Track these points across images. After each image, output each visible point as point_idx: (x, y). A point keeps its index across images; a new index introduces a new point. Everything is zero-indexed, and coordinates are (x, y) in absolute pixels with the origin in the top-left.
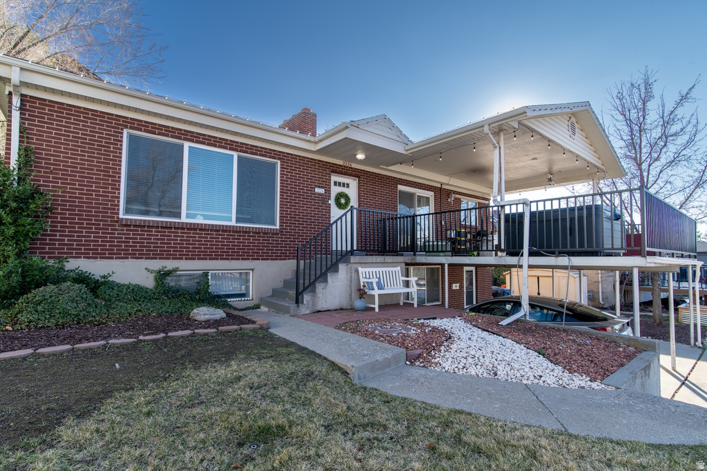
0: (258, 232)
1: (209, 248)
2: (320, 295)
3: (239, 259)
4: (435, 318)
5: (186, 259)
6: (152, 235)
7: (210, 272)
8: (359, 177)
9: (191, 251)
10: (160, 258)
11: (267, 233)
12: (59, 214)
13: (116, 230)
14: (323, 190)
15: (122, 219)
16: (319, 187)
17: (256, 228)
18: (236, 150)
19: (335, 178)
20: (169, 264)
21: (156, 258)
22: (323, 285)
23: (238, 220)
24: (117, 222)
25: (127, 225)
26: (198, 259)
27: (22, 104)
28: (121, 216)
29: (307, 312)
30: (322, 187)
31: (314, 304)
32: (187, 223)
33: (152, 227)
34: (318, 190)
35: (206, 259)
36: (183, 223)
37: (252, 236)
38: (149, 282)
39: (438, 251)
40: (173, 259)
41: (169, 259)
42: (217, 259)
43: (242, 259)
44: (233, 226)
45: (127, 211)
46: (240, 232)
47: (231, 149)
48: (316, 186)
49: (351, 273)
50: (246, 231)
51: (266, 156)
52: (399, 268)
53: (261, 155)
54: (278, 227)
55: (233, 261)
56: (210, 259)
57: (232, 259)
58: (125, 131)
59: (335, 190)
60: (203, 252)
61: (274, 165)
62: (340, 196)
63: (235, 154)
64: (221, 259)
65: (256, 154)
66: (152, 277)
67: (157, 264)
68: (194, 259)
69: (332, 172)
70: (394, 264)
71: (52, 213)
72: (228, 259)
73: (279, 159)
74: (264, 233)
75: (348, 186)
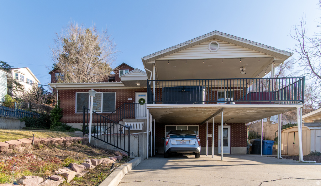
3: (103, 123)
6: (82, 117)
7: (96, 126)
11: (112, 115)
12: (65, 113)
13: (75, 116)
14: (131, 99)
16: (130, 98)
17: (107, 114)
19: (137, 94)
21: (83, 123)
23: (103, 112)
25: (77, 115)
27: (58, 92)
28: (76, 113)
30: (131, 98)
33: (82, 115)
34: (129, 99)
36: (89, 113)
37: (107, 116)
44: (102, 114)
45: (78, 112)
47: (100, 92)
48: (128, 98)
50: (105, 114)
51: (111, 91)
54: (115, 113)
56: (95, 122)
58: (76, 93)
59: (138, 98)
62: (141, 100)
63: (102, 93)
65: (108, 91)
66: (82, 127)
69: (135, 92)
72: (100, 123)
73: (115, 91)
75: (143, 95)
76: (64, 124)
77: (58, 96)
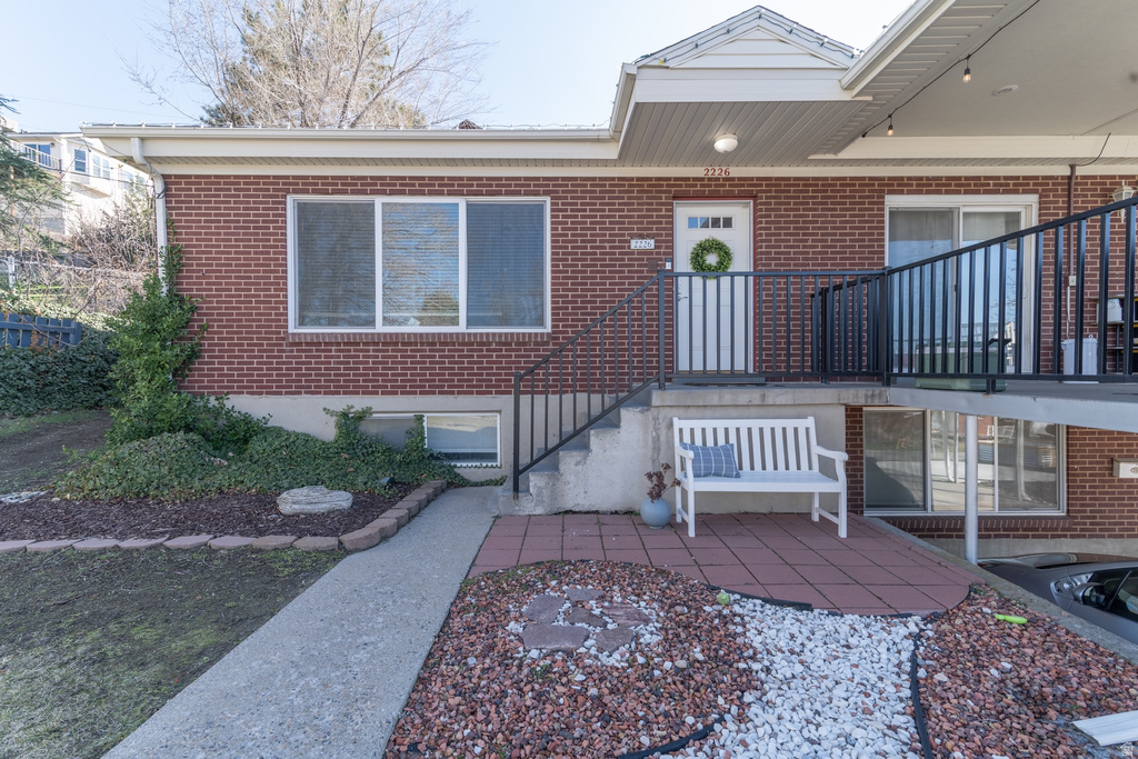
0: (506, 342)
1: (418, 375)
2: (572, 478)
3: (471, 393)
4: (807, 607)
5: (383, 393)
6: (332, 357)
7: (426, 415)
8: (754, 197)
9: (390, 381)
10: (345, 393)
11: (524, 344)
12: (216, 333)
13: (284, 351)
14: (652, 242)
15: (294, 334)
16: (641, 237)
17: (500, 335)
18: (460, 193)
19: (684, 212)
20: (358, 403)
21: (338, 393)
22: (576, 455)
23: (470, 322)
24: (283, 339)
25: (297, 343)
26: (402, 393)
28: (291, 329)
29: (539, 511)
30: (649, 236)
31: (554, 496)
32: (385, 334)
33: (330, 344)
34: (636, 244)
35: (415, 393)
36: (379, 334)
37: (495, 350)
38: (327, 431)
39: (945, 375)
40: (364, 393)
41: (358, 393)
42: (434, 393)
43: (478, 393)
44: (463, 334)
45: (302, 322)
46: (472, 344)
47: (450, 194)
48: (632, 236)
49: (656, 429)
50: (483, 342)
51: (517, 193)
52: (810, 422)
53: (508, 193)
54: (548, 329)
55: (461, 397)
56: (421, 393)
57: (459, 393)
58: (290, 200)
59: (686, 239)
60: (409, 381)
61: (541, 207)
62: (704, 248)
63: (462, 203)
64: (440, 393)
65: (498, 193)
66: (332, 422)
67: (339, 403)
68: (396, 393)
69: (675, 198)
70: (797, 410)
71: (209, 333)
72: (452, 393)
73: (546, 193)
74: (518, 344)
75: (728, 223)
76: (213, 402)
77: (168, 215)
